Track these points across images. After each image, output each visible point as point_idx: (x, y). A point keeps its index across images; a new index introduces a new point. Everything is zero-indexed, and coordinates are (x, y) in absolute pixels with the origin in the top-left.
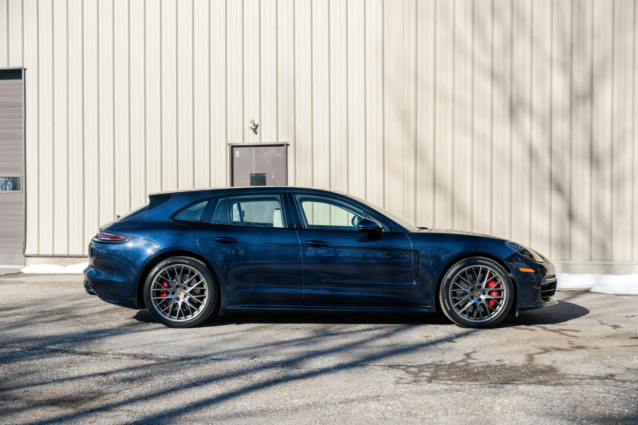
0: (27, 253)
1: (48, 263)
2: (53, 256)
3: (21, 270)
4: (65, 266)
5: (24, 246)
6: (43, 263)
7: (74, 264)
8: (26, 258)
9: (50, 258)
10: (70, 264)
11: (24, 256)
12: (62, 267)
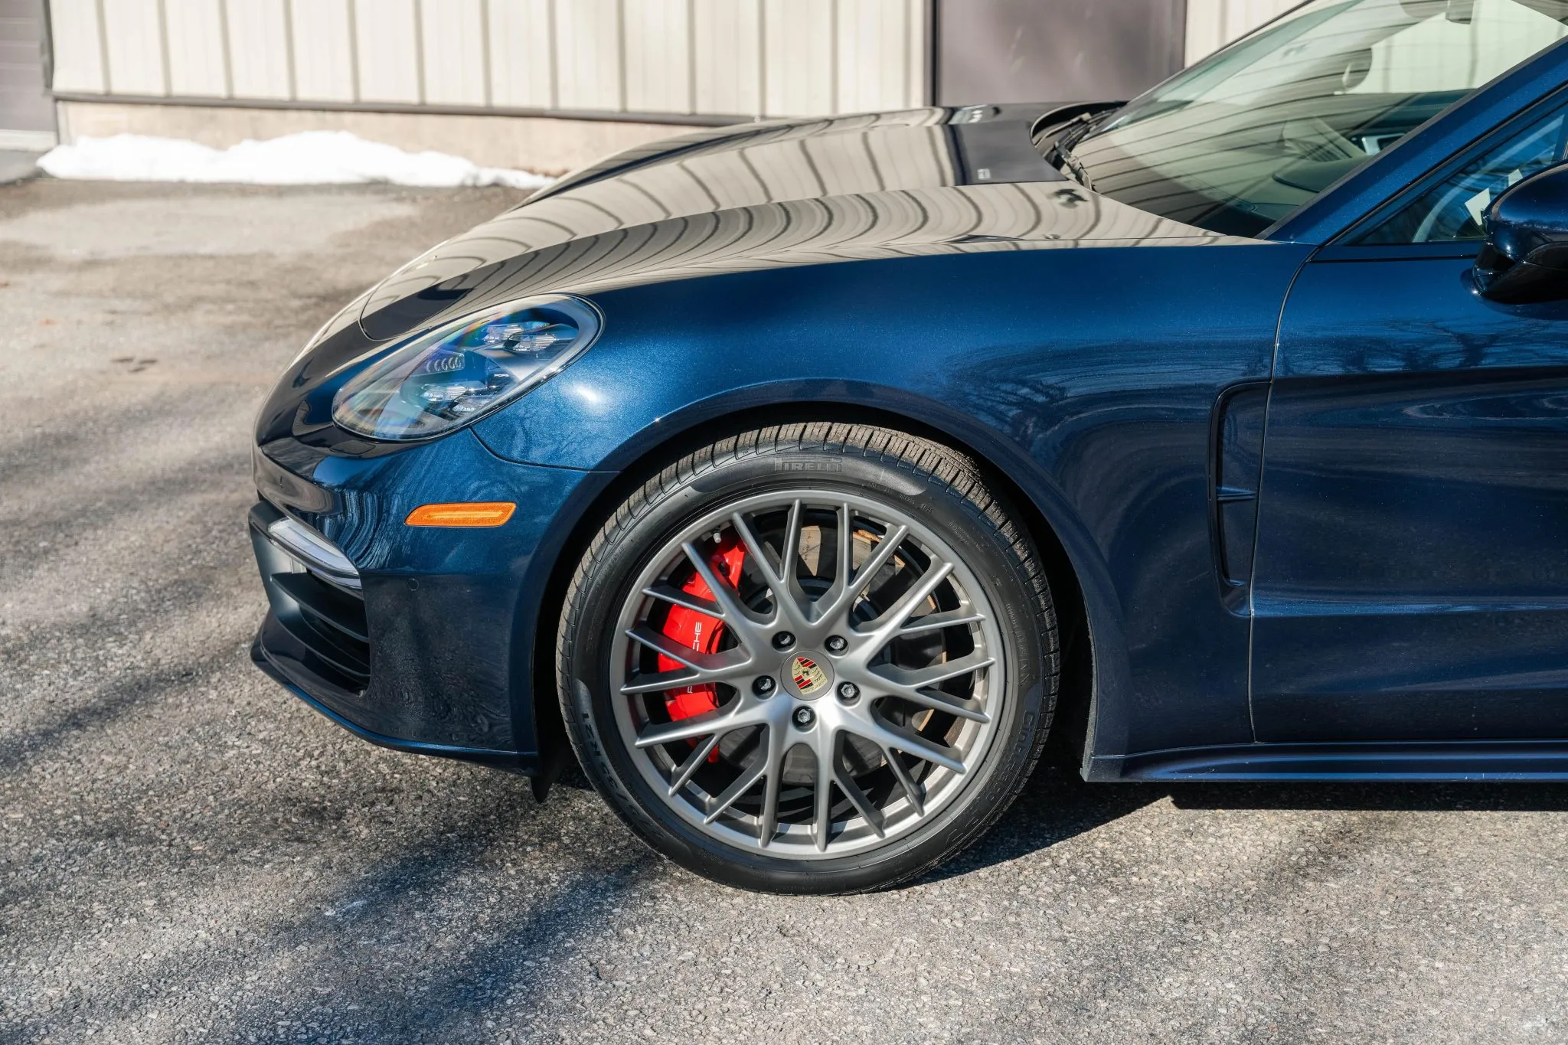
0: (62, 82)
1: (150, 132)
2: (169, 102)
3: (47, 163)
4: (219, 146)
5: (46, 57)
6: (135, 132)
7: (257, 137)
8: (60, 105)
9: (156, 111)
10: (239, 139)
11: (49, 101)
12: (207, 152)
